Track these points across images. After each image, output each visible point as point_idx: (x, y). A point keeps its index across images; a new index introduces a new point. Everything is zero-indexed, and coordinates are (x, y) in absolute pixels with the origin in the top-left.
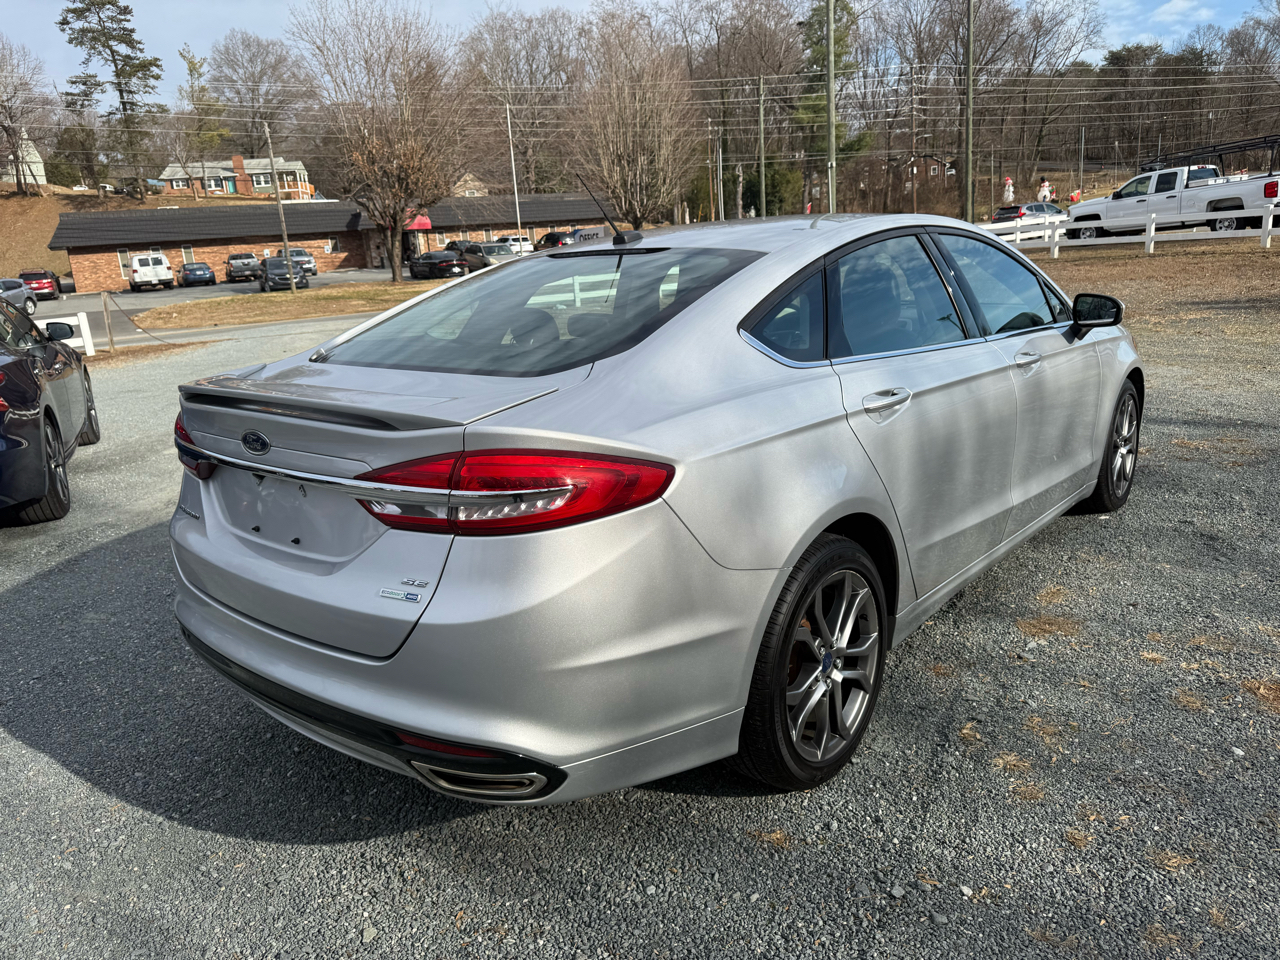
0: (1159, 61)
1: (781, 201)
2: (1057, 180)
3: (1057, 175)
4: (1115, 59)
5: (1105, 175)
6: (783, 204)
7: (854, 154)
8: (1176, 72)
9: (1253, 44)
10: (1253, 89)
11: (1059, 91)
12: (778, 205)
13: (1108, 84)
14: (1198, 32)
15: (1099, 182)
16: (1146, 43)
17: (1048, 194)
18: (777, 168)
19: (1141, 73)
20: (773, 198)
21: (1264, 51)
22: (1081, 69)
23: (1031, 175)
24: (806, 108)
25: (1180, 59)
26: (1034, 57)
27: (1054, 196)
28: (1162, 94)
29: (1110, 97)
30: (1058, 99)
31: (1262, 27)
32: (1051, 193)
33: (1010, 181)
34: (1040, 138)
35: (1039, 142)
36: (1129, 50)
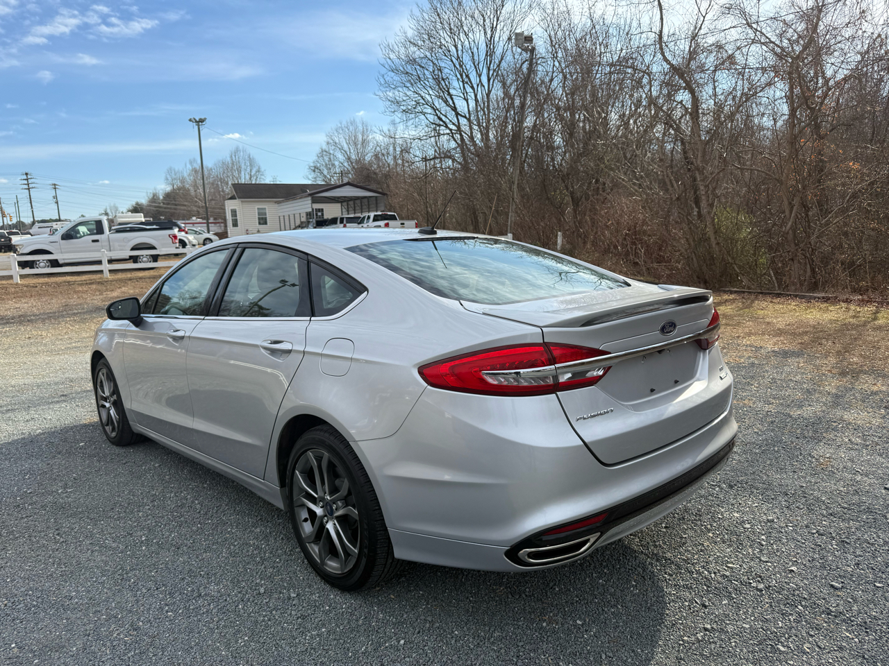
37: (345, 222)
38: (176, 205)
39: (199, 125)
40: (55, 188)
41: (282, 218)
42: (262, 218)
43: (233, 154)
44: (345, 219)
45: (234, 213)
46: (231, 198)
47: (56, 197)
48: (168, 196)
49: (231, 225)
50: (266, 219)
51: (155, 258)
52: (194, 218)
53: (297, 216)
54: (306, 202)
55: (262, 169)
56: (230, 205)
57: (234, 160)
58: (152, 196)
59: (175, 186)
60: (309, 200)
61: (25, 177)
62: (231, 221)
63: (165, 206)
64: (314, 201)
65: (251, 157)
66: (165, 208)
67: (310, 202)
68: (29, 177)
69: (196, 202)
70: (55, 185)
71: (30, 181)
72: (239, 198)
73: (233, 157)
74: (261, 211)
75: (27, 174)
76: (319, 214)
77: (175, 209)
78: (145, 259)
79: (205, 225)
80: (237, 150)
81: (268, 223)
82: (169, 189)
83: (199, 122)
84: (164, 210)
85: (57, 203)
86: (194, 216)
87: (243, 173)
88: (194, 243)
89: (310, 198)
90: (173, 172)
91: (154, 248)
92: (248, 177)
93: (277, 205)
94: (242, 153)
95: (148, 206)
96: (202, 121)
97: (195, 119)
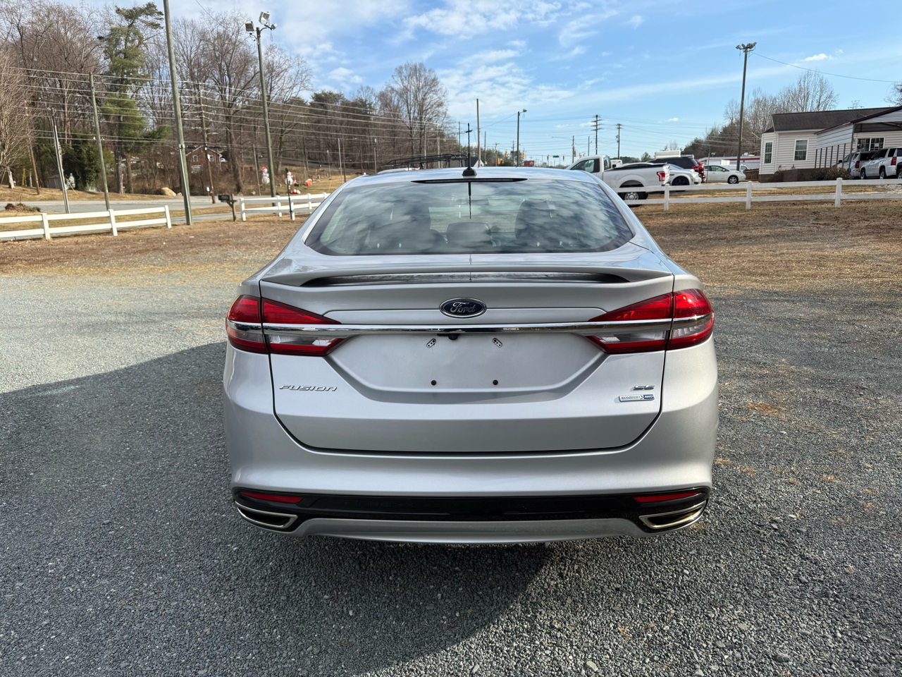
0: (343, 103)
1: (97, 171)
2: (295, 171)
3: (294, 168)
4: (318, 98)
5: (323, 171)
6: (99, 174)
7: (155, 141)
8: (353, 111)
9: (391, 101)
10: (395, 127)
11: (290, 113)
12: (95, 174)
13: (316, 112)
14: (362, 90)
15: (320, 174)
16: (335, 92)
17: (291, 180)
18: (91, 146)
19: (334, 108)
20: (90, 169)
21: (398, 106)
22: (299, 102)
23: (278, 167)
24: (113, 102)
25: (354, 104)
26: (271, 90)
27: (295, 182)
28: (348, 123)
29: (319, 121)
30: (289, 118)
31: (395, 93)
32: (293, 180)
33: (266, 170)
34: (281, 143)
35: (280, 146)
36: (325, 94)
37: (895, 155)
38: (731, 141)
39: (746, 52)
40: (619, 128)
41: (819, 151)
42: (801, 152)
43: (803, 80)
44: (896, 151)
45: (769, 147)
46: (768, 131)
47: (618, 137)
48: (725, 130)
49: (764, 161)
50: (805, 153)
51: (643, 196)
52: (746, 154)
53: (842, 148)
54: (847, 132)
55: (834, 95)
56: (766, 138)
57: (802, 86)
58: (711, 131)
59: (734, 119)
60: (850, 129)
61: (595, 119)
62: (764, 156)
63: (720, 142)
64: (859, 129)
65: (824, 81)
66: (720, 144)
67: (851, 131)
68: (598, 119)
69: (753, 136)
70: (619, 125)
71: (599, 122)
72: (777, 130)
73: (802, 83)
74: (800, 144)
75: (597, 116)
76: (877, 145)
77: (729, 145)
78: (632, 196)
79: (736, 161)
80: (808, 75)
81: (807, 158)
82: (727, 123)
83: (747, 48)
84: (719, 146)
85: (619, 142)
86: (746, 151)
87: (810, 100)
88: (697, 181)
89: (852, 126)
90: (735, 105)
91: (641, 185)
92: (815, 105)
93: (816, 136)
94: (813, 78)
95: (706, 142)
96: (750, 46)
97: (743, 45)
